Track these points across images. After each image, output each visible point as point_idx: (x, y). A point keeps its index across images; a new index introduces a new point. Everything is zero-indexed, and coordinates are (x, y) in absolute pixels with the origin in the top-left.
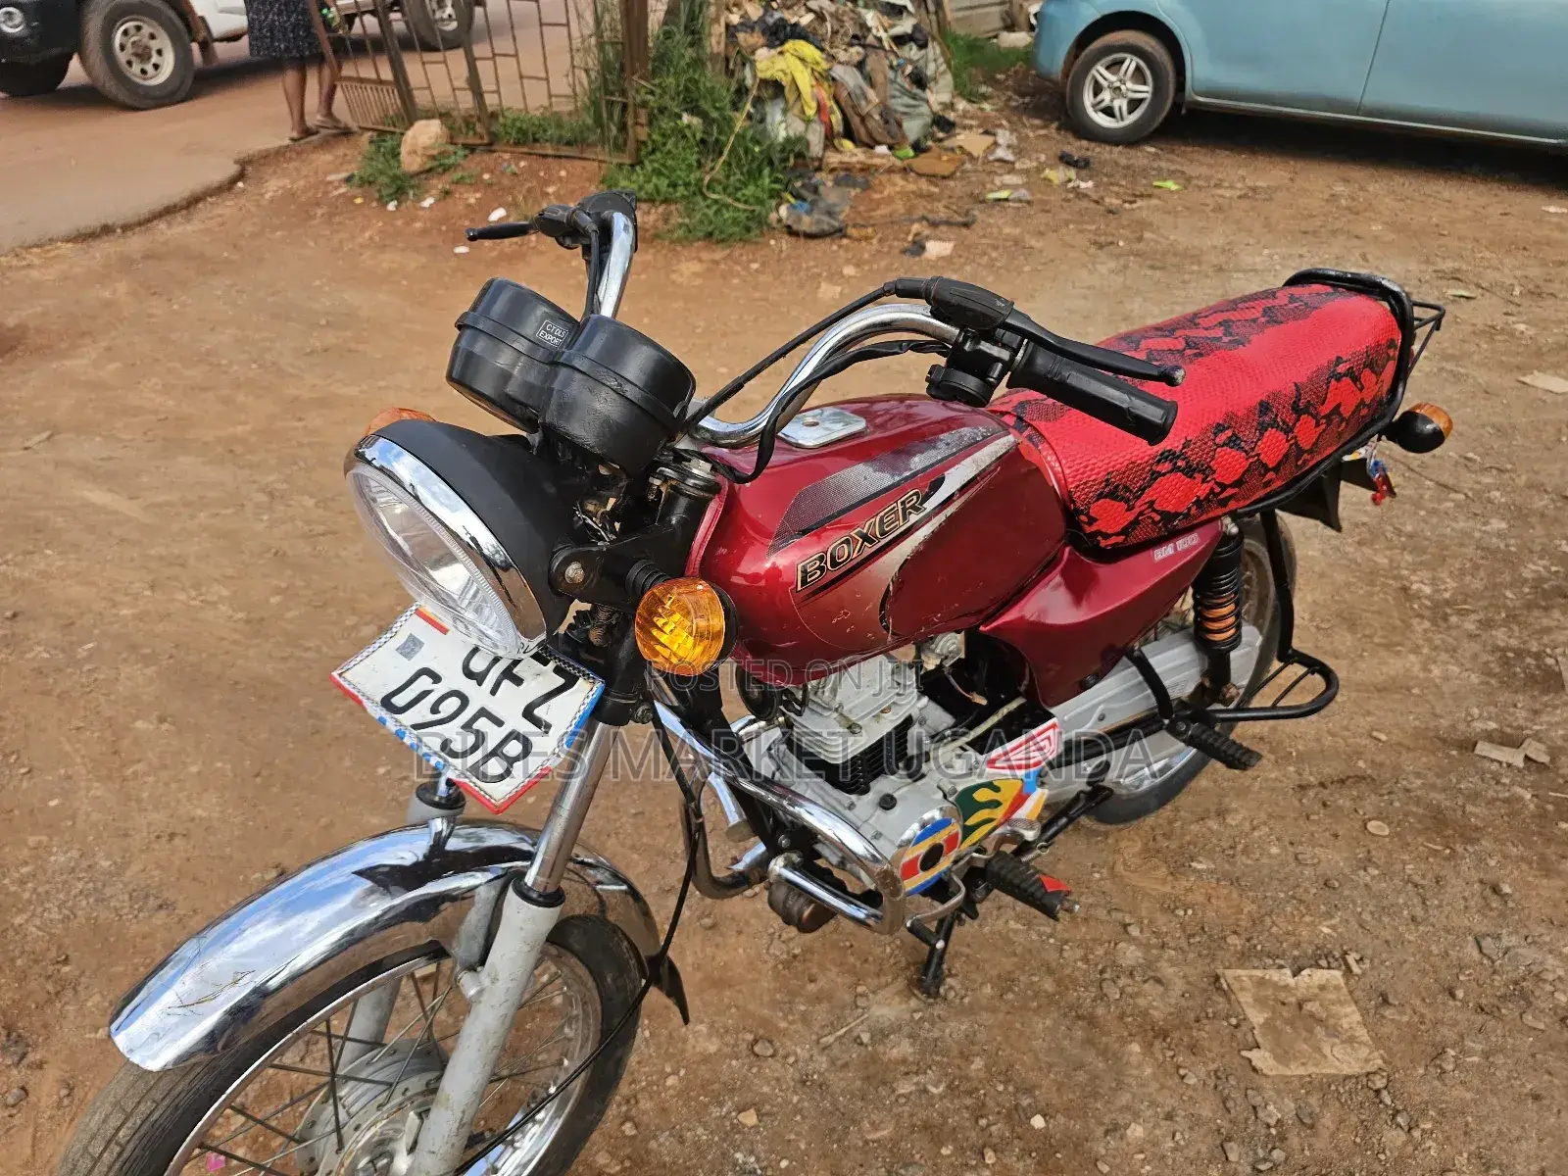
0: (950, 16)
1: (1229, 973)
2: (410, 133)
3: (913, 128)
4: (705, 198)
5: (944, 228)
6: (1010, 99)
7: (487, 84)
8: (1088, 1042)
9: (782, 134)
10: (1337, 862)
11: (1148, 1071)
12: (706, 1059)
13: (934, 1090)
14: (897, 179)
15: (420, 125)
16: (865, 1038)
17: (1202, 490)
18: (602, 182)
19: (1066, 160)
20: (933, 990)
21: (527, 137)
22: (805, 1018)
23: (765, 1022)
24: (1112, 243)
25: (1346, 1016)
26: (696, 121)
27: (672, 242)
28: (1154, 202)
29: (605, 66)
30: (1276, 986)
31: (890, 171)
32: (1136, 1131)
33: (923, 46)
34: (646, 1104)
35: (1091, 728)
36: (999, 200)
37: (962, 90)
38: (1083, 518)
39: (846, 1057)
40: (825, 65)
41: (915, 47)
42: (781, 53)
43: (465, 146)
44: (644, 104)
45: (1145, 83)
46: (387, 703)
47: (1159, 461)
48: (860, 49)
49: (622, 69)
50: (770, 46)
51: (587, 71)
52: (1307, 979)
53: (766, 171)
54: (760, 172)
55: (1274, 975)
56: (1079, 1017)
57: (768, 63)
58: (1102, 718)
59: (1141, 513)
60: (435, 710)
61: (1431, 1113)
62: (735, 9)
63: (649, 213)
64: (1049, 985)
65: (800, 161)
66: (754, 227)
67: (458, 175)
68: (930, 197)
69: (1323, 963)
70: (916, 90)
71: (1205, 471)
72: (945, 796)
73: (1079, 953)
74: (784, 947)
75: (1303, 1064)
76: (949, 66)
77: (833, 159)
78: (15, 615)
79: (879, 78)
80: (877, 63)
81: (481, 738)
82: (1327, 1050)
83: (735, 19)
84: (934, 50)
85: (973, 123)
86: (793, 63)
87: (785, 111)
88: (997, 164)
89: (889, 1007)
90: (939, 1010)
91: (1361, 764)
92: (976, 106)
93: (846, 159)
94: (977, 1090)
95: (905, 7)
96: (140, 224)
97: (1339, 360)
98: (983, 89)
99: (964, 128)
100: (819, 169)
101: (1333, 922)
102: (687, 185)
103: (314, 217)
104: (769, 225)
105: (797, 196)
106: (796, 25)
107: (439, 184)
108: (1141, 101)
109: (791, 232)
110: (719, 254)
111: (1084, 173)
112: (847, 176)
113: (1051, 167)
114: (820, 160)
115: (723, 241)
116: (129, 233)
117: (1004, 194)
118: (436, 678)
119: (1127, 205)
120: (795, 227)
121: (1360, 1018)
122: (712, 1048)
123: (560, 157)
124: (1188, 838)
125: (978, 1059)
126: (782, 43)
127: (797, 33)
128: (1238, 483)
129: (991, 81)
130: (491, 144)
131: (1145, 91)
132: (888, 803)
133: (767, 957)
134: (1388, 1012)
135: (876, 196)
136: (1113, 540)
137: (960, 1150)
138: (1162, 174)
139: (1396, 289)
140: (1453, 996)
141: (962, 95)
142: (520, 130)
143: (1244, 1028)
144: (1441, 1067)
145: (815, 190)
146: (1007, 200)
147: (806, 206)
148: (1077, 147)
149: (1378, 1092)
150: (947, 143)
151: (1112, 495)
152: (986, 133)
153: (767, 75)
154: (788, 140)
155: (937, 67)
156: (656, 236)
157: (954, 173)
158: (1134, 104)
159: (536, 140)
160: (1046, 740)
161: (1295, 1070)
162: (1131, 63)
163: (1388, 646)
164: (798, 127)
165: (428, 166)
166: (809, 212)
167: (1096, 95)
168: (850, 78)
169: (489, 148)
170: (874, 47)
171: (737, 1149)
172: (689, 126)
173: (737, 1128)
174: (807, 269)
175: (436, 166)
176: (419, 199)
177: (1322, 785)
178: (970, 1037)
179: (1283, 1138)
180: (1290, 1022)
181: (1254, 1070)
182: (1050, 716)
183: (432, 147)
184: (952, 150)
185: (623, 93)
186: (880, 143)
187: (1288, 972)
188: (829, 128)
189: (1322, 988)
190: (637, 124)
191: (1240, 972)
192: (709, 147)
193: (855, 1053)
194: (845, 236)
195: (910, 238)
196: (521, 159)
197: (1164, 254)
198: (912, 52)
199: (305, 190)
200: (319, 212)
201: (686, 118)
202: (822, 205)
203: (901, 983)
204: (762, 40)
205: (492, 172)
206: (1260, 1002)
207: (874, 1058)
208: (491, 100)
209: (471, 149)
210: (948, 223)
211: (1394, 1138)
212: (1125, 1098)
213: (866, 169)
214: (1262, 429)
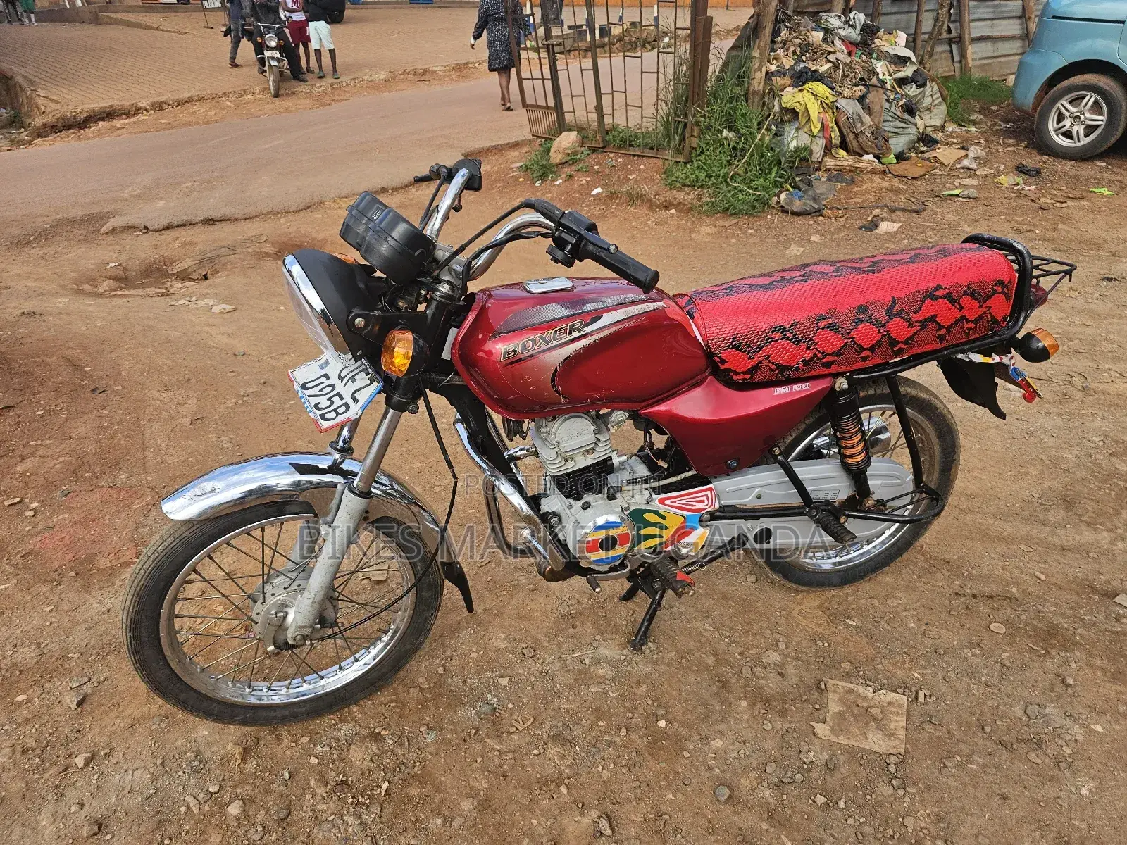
0: (970, 63)
1: (832, 681)
2: (558, 139)
3: (897, 144)
4: (728, 185)
5: (899, 213)
6: (995, 124)
7: (606, 110)
8: (718, 694)
9: (793, 145)
10: (953, 641)
11: (746, 717)
12: (497, 650)
13: (611, 694)
14: (877, 179)
15: (564, 134)
16: (587, 662)
17: (808, 355)
18: (665, 173)
19: (1021, 170)
20: (638, 647)
21: (626, 143)
22: (559, 645)
23: (536, 641)
24: (1030, 231)
25: (897, 721)
26: (731, 135)
27: (700, 213)
28: (1085, 203)
29: (676, 98)
30: (859, 695)
31: (873, 172)
32: (718, 743)
33: (922, 85)
34: (455, 662)
35: (748, 501)
36: (952, 195)
37: (952, 117)
38: (716, 359)
39: (571, 667)
40: (832, 99)
41: (914, 86)
42: (801, 90)
43: (590, 149)
44: (698, 123)
45: (1102, 114)
46: (304, 387)
47: (773, 332)
48: (862, 88)
49: (687, 101)
50: (795, 86)
51: (666, 102)
52: (882, 696)
53: (775, 169)
54: (770, 170)
55: (861, 690)
56: (719, 681)
57: (791, 97)
58: (759, 497)
59: (761, 362)
60: (321, 391)
61: (921, 785)
62: (775, 61)
63: (688, 194)
64: (711, 661)
65: (804, 164)
66: (760, 206)
67: (579, 166)
68: (898, 191)
69: (901, 691)
70: (906, 116)
71: (809, 343)
72: (622, 510)
73: (740, 649)
74: (567, 608)
75: (849, 739)
76: (944, 99)
77: (830, 162)
78: (265, 383)
79: (876, 108)
80: (875, 98)
81: (332, 403)
82: (870, 736)
83: (773, 68)
84: (931, 89)
85: (955, 141)
86: (808, 99)
87: (798, 129)
88: (962, 171)
89: (611, 650)
90: (638, 658)
91: (1014, 590)
92: (964, 129)
93: (839, 163)
94: (636, 700)
95: (909, 58)
96: (402, 188)
97: (939, 287)
98: (974, 117)
99: (947, 144)
100: (818, 169)
101: (925, 672)
102: (718, 176)
103: (493, 189)
104: (769, 205)
105: (795, 187)
106: (815, 71)
107: (568, 170)
108: (1097, 127)
109: (784, 210)
110: (730, 222)
111: (1032, 180)
112: (837, 175)
113: (1007, 174)
114: (820, 163)
115: (735, 214)
116: (395, 193)
117: (957, 192)
118: (328, 378)
119: (1058, 205)
120: (786, 207)
121: (905, 725)
122: (503, 646)
123: (643, 156)
124: (854, 606)
125: (645, 686)
126: (804, 84)
127: (816, 77)
128: (838, 354)
129: (985, 111)
130: (604, 147)
131: (1101, 120)
132: (586, 506)
133: (554, 611)
134: (928, 727)
135: (856, 189)
136: (741, 376)
137: (609, 725)
138: (1100, 183)
139: (1020, 248)
140: (983, 729)
141: (953, 120)
142: (622, 139)
143: (822, 711)
144: (944, 764)
145: (809, 183)
146: (958, 196)
147: (800, 193)
148: (1034, 160)
149: (889, 764)
150: (926, 155)
151: (737, 348)
152: (963, 148)
153: (788, 105)
154: (797, 149)
155: (933, 101)
156: (691, 209)
157: (924, 175)
158: (1090, 130)
159: (631, 145)
160: (705, 498)
161: (842, 740)
162: (1091, 98)
163: (1088, 524)
164: (804, 140)
165: (564, 161)
166: (800, 198)
167: (1059, 122)
168: (850, 107)
169: (604, 148)
170: (876, 86)
171: (490, 692)
172: (726, 138)
173: (496, 684)
174: (786, 235)
175: (571, 159)
176: (554, 181)
177: (974, 596)
178: (647, 676)
179: (809, 771)
180: (855, 716)
181: (814, 734)
182: (710, 483)
183: (568, 148)
184: (928, 159)
185: (686, 116)
186: (868, 153)
187: (871, 690)
188: (829, 141)
189: (890, 704)
190: (692, 136)
191: (839, 682)
192: (736, 152)
193: (578, 666)
194: (821, 215)
195: (870, 219)
196: (620, 157)
197: (1071, 241)
198: (912, 90)
199: (497, 172)
200: (498, 185)
201: (725, 133)
202: (810, 193)
203: (622, 641)
204: (789, 82)
205: (600, 165)
206: (842, 701)
207: (587, 672)
208: (608, 120)
209: (594, 150)
210: (903, 210)
211: (886, 790)
212: (723, 727)
213: (854, 170)
214: (858, 322)
